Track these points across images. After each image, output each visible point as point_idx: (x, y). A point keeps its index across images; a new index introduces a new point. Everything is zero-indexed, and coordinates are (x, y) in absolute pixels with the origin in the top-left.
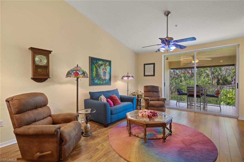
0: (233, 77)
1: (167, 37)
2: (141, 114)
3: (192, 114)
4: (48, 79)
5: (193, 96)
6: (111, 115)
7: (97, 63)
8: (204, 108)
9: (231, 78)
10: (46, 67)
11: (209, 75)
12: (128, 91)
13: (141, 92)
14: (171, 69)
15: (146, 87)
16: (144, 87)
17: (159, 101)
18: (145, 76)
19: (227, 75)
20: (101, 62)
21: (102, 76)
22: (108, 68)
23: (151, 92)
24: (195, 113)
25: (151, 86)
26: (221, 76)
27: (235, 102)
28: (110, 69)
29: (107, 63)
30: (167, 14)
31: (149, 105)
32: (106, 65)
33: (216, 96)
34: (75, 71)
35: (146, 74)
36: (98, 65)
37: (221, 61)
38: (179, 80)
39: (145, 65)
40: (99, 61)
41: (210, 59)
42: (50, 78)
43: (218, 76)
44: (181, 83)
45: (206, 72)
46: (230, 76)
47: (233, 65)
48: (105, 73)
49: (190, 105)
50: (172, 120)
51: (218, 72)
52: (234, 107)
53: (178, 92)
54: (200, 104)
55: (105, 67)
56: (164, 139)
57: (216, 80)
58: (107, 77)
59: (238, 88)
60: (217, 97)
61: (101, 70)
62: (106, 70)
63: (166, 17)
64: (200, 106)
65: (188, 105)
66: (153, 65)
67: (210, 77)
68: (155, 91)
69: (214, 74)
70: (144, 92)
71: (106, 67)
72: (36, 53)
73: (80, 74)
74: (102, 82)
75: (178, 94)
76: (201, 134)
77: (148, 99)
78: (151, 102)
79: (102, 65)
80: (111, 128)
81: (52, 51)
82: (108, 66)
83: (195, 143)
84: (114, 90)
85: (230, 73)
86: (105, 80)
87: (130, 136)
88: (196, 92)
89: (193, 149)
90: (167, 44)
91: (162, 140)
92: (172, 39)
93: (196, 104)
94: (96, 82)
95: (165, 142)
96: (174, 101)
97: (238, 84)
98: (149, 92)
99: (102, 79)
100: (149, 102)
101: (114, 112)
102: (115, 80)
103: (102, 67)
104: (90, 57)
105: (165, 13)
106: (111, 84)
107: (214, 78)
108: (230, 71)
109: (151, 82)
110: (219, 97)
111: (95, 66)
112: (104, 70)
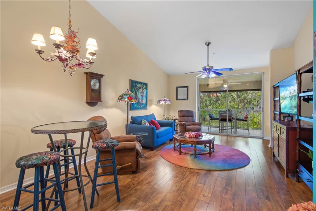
0: (259, 102)
1: (208, 65)
2: (189, 135)
3: (225, 138)
4: (98, 103)
5: (225, 120)
6: (157, 138)
7: (136, 86)
8: (235, 132)
9: (256, 102)
10: (99, 91)
11: (235, 99)
12: (164, 115)
13: (174, 117)
14: (201, 92)
15: (180, 112)
16: (179, 111)
17: (194, 125)
18: (177, 99)
19: (253, 99)
20: (139, 85)
21: (140, 100)
22: (145, 91)
23: (186, 117)
24: (228, 136)
25: (185, 110)
26: (247, 100)
27: (261, 127)
28: (147, 92)
29: (145, 87)
30: (208, 44)
31: (186, 130)
32: (144, 88)
33: (245, 119)
34: (129, 96)
35: (178, 98)
36: (137, 88)
37: (248, 84)
38: (205, 104)
39: (177, 88)
40: (138, 84)
41: (240, 84)
42: (102, 102)
43: (244, 100)
44: (206, 108)
45: (232, 96)
46: (256, 100)
47: (259, 90)
48: (142, 96)
49: (221, 129)
50: (214, 139)
51: (244, 95)
52: (260, 130)
53: (210, 116)
54: (232, 128)
55: (142, 90)
56: (210, 153)
57: (242, 104)
58: (144, 102)
59: (263, 111)
60: (246, 121)
61: (140, 93)
62: (143, 94)
63: (207, 47)
64: (231, 130)
65: (220, 129)
66: (186, 89)
67: (236, 100)
68: (189, 116)
69: (240, 98)
70: (179, 117)
71: (144, 90)
72: (92, 77)
73: (133, 98)
74: (140, 107)
75: (210, 119)
76: (237, 150)
77: (185, 124)
78: (188, 127)
79: (140, 88)
80: (157, 151)
81: (104, 75)
82: (145, 89)
83: (233, 155)
84: (151, 115)
85: (256, 97)
86: (143, 104)
87: (180, 154)
88: (229, 116)
89: (233, 159)
90: (207, 71)
91: (209, 155)
92: (212, 67)
93: (229, 128)
94: (135, 106)
95: (211, 156)
96: (206, 127)
97: (263, 107)
98: (184, 117)
99: (140, 103)
100: (186, 127)
101: (159, 135)
102: (151, 105)
103: (140, 90)
104: (130, 80)
105: (206, 44)
106: (147, 109)
107: (241, 102)
108: (255, 94)
109: (185, 106)
110: (247, 121)
111: (134, 89)
112: (142, 94)
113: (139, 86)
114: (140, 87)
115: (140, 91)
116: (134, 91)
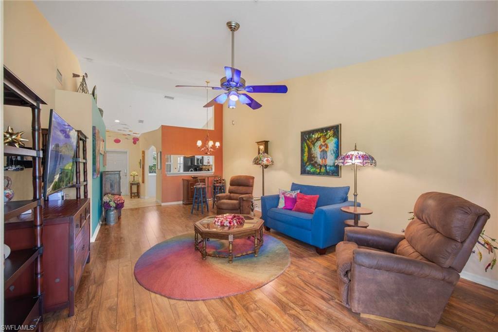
7: (310, 138)
20: (317, 134)
21: (319, 160)
22: (331, 142)
29: (330, 133)
36: (312, 141)
40: (313, 134)
48: (324, 152)
55: (324, 142)
58: (330, 161)
61: (318, 148)
62: (327, 147)
71: (327, 141)
79: (318, 139)
86: (325, 166)
94: (308, 169)
99: (319, 165)
103: (319, 142)
111: (307, 143)
112: (324, 148)
113: (316, 136)
114: (320, 138)
115: (318, 144)
116: (307, 147)
